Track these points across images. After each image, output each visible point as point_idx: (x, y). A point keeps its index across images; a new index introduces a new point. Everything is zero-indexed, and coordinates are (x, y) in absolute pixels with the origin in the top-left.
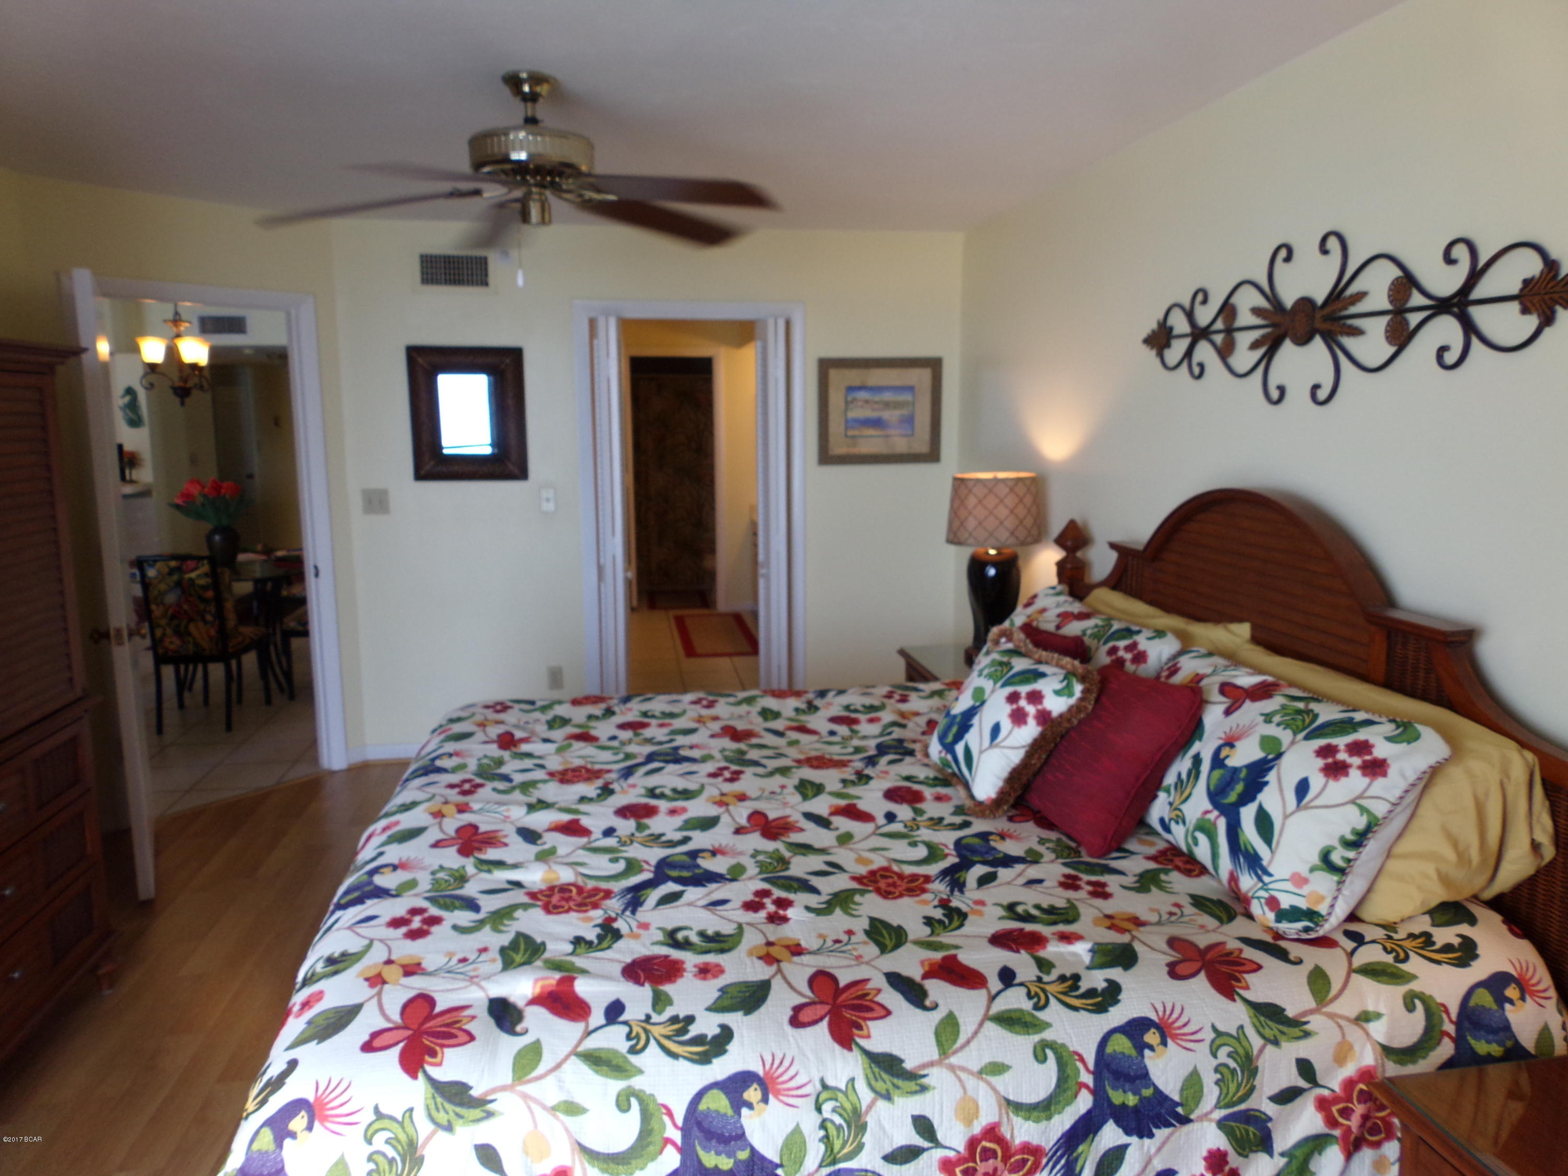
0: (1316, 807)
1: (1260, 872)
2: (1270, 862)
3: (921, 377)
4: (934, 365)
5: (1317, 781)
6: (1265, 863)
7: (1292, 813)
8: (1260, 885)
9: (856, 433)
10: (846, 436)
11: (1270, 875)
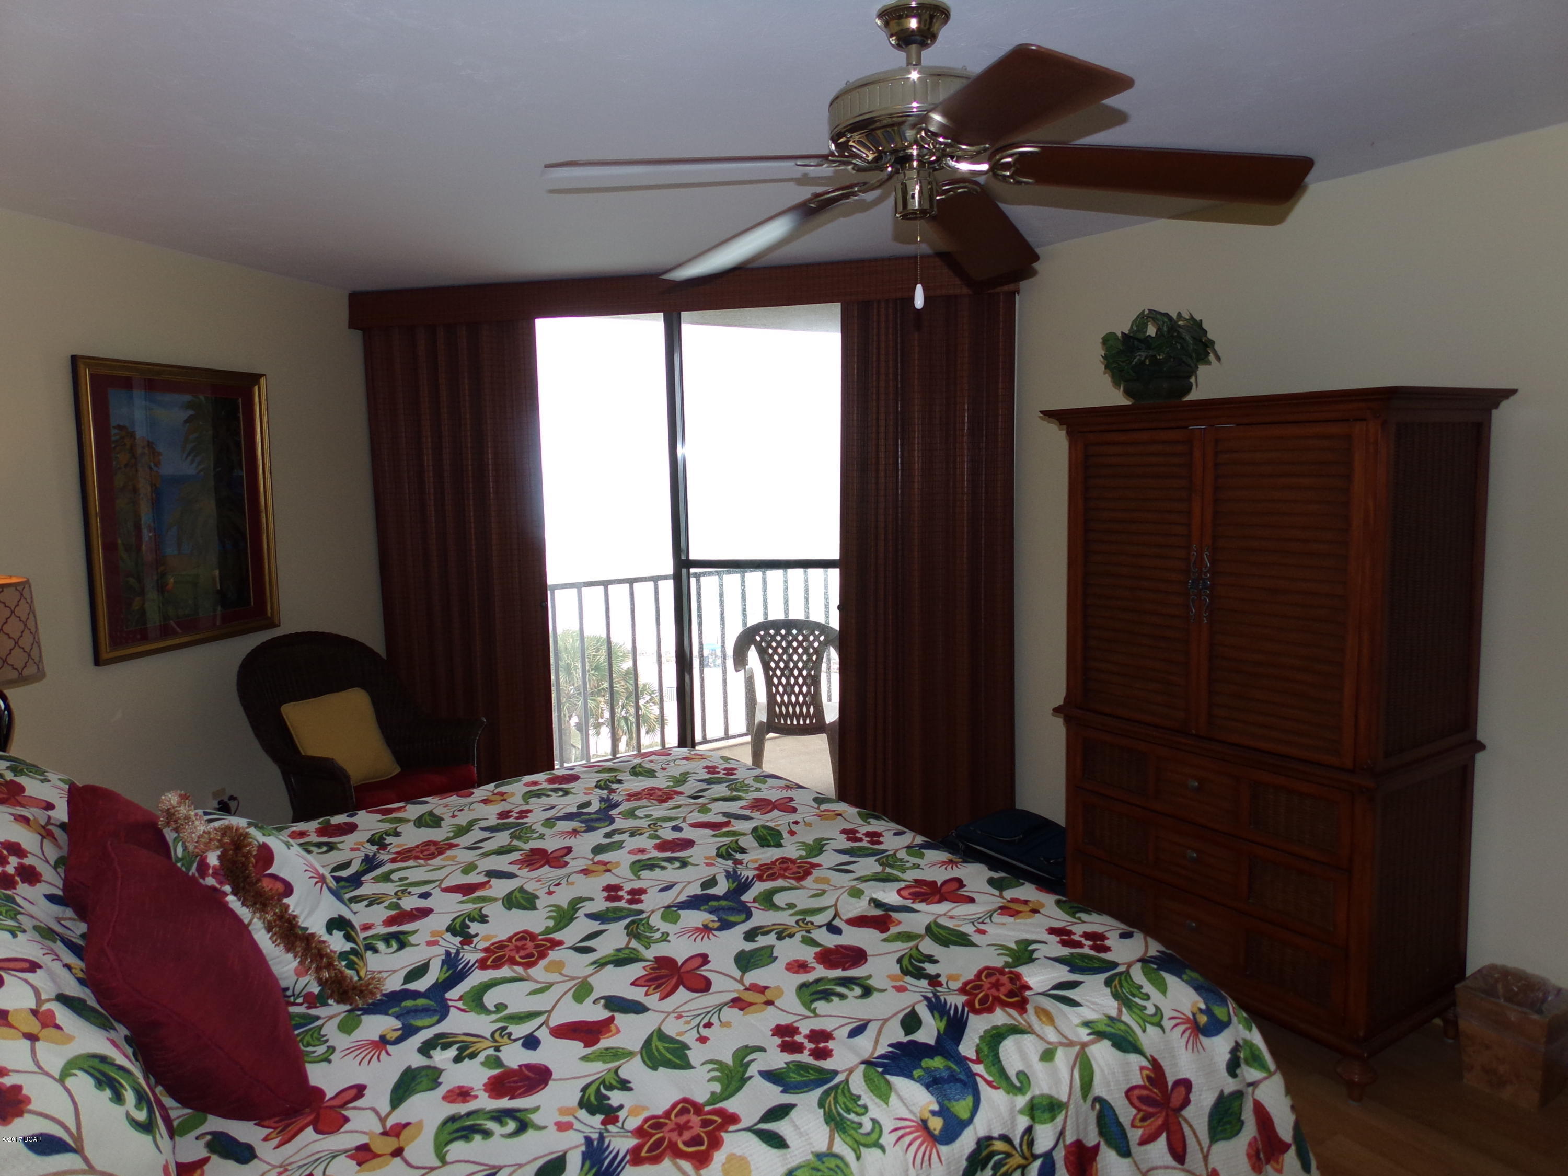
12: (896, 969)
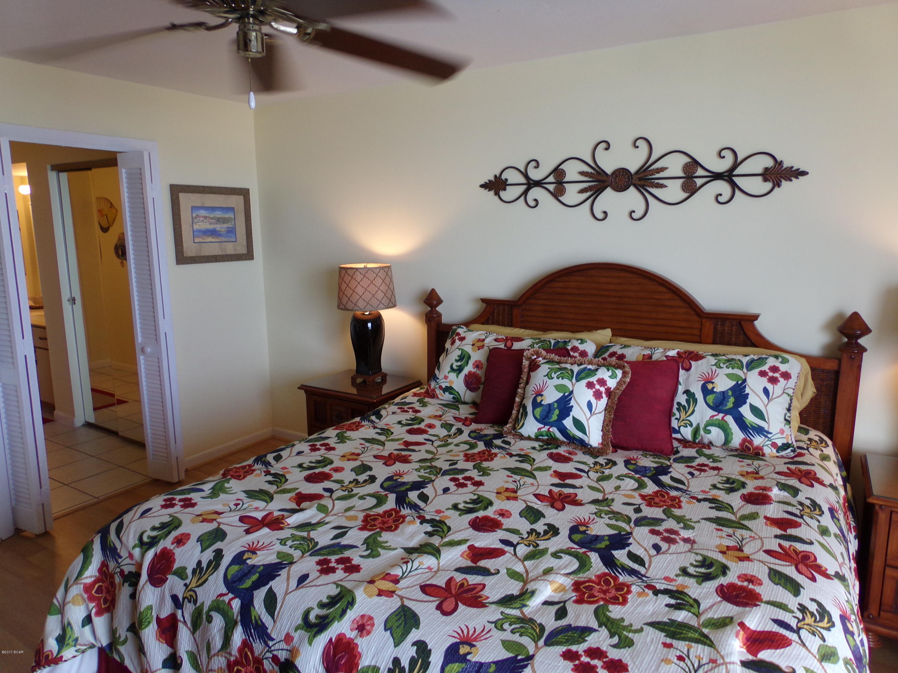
0: (775, 398)
1: (765, 434)
2: (769, 428)
3: (237, 201)
4: (244, 193)
5: (770, 387)
6: (766, 429)
7: (768, 404)
8: (767, 439)
9: (201, 240)
10: (194, 242)
11: (771, 433)
12: (288, 476)
